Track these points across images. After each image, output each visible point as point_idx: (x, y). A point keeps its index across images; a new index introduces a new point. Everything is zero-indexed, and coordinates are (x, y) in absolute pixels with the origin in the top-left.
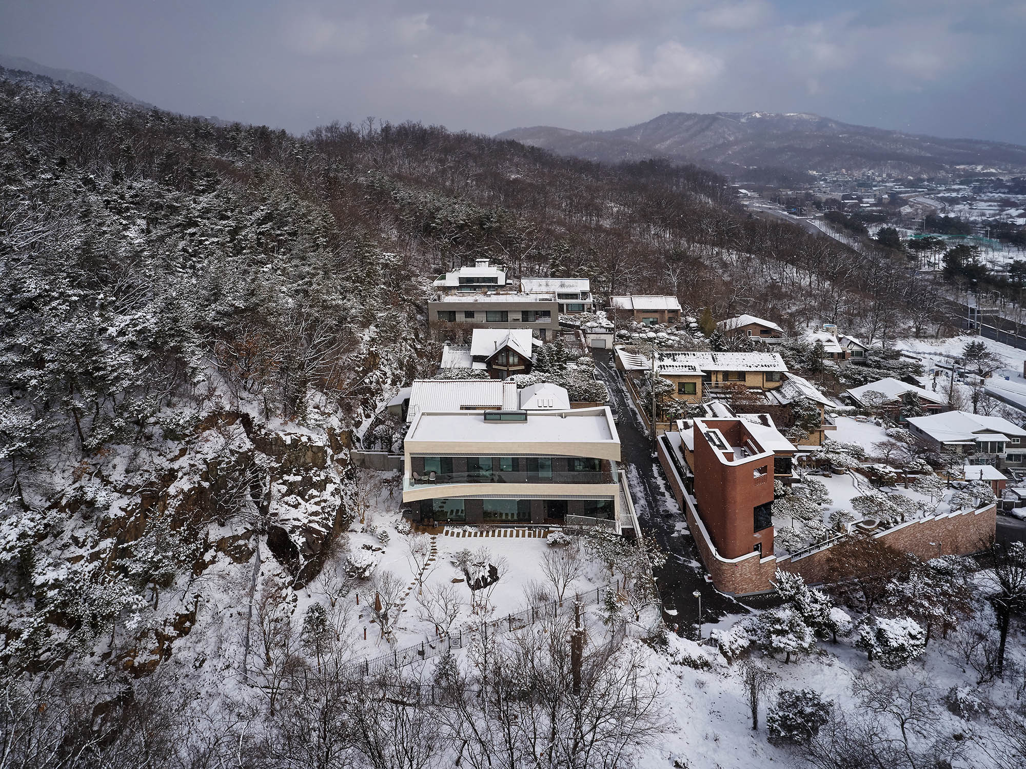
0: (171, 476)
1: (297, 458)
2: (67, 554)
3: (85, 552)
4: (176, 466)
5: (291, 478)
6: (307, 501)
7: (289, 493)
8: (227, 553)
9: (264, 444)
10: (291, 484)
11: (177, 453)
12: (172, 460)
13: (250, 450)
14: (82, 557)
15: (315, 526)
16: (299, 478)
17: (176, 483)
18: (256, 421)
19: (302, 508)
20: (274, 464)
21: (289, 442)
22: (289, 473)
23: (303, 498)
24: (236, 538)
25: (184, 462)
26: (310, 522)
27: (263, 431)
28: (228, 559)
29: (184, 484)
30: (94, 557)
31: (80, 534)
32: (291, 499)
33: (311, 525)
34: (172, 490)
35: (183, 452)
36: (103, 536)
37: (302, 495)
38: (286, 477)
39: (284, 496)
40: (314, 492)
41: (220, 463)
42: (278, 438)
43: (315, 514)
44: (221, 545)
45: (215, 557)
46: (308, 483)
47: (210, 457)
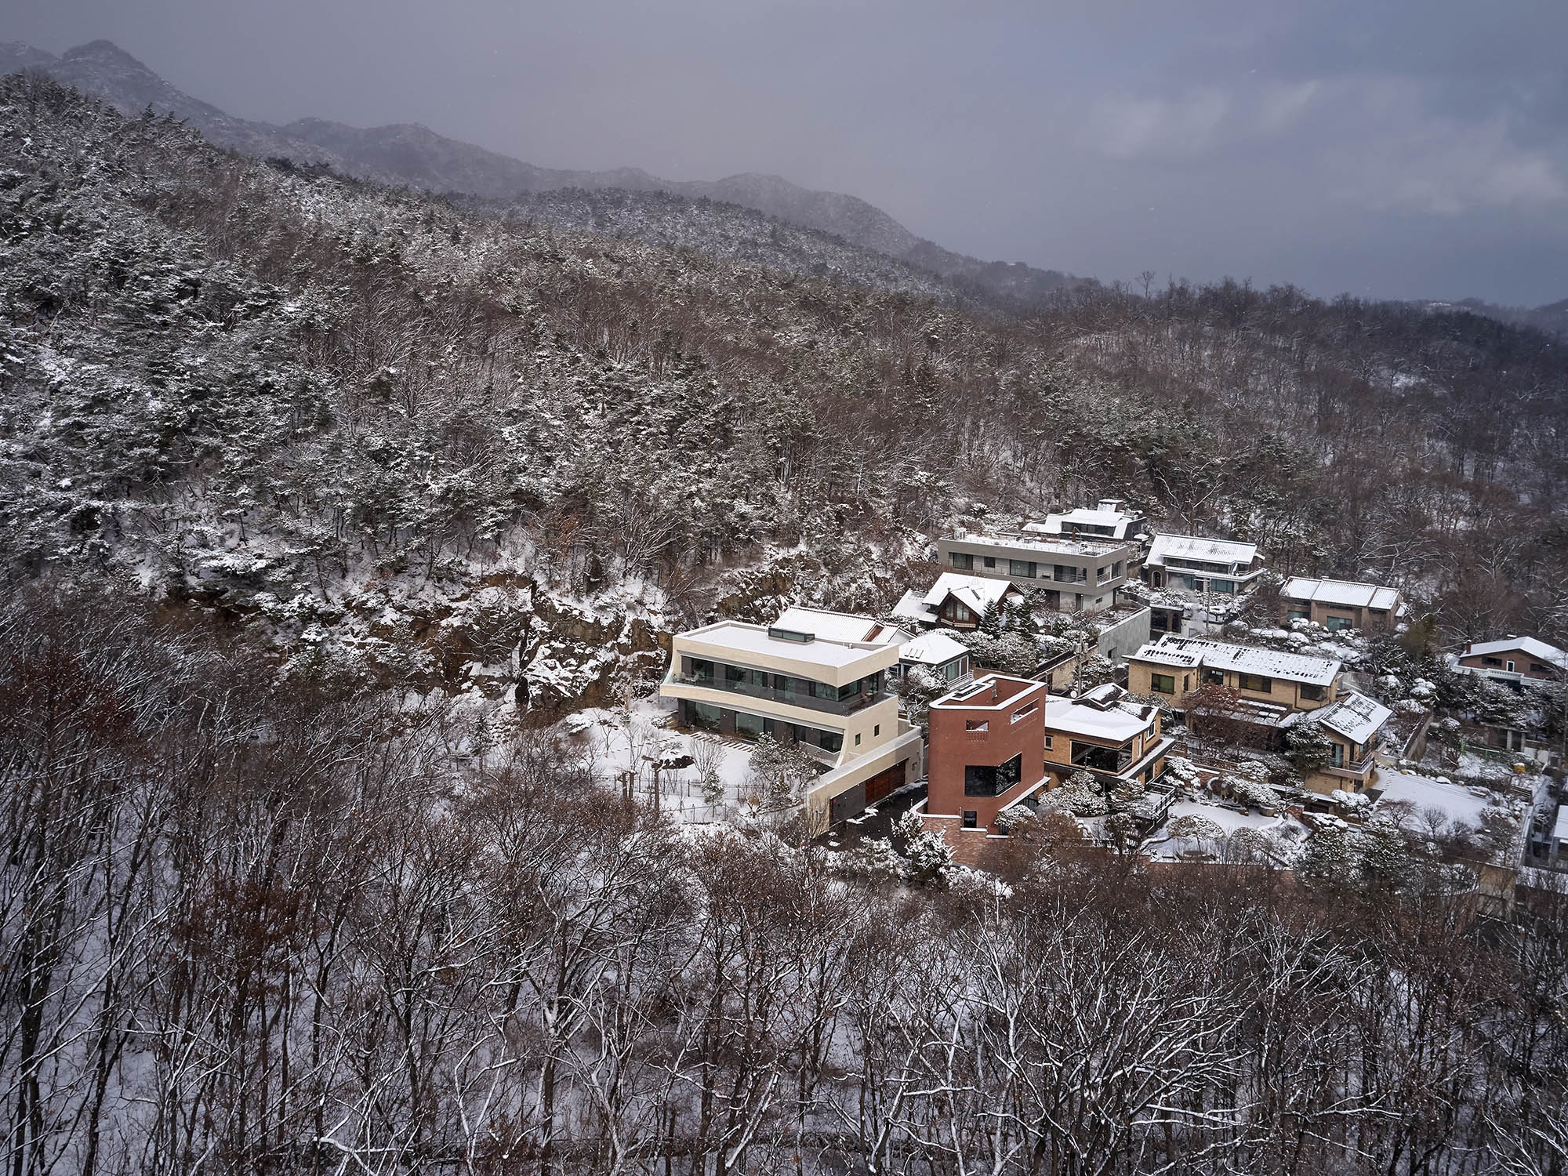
0: (447, 612)
1: (566, 628)
2: (344, 638)
3: (356, 641)
4: (454, 605)
5: (556, 644)
6: (563, 667)
7: (550, 657)
8: (481, 688)
9: (542, 609)
10: (554, 650)
11: (458, 595)
12: (452, 601)
13: (528, 612)
14: (353, 643)
15: (562, 689)
16: (563, 646)
17: (449, 619)
18: (541, 589)
19: (556, 672)
20: (545, 629)
21: (560, 611)
22: (556, 639)
23: (561, 664)
24: (491, 678)
25: (463, 605)
26: (559, 684)
27: (543, 598)
28: (480, 693)
29: (456, 622)
30: (361, 646)
31: (357, 628)
32: (550, 662)
33: (559, 687)
34: (444, 623)
35: (464, 597)
36: (371, 634)
37: (561, 660)
38: (552, 643)
39: (546, 658)
40: (573, 661)
41: (493, 613)
42: (552, 607)
43: (566, 679)
44: (478, 681)
45: (470, 688)
46: (569, 652)
47: (486, 605)
